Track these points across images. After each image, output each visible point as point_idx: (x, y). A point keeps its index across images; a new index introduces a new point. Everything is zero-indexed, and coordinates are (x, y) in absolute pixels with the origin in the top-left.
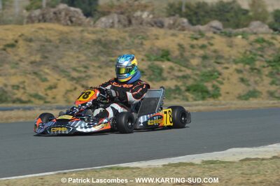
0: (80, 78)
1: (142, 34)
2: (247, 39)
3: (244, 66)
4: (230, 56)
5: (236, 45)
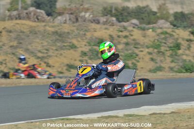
0: (43, 57)
2: (156, 32)
3: (153, 50)
4: (144, 43)
5: (148, 36)
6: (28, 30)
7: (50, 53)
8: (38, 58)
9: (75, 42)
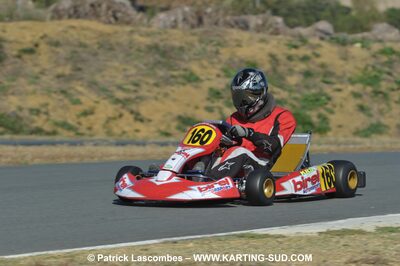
0: (127, 100)
1: (217, 38)
2: (369, 49)
3: (364, 88)
4: (344, 73)
5: (353, 57)
6: (95, 41)
7: (143, 92)
8: (118, 101)
9: (195, 68)
